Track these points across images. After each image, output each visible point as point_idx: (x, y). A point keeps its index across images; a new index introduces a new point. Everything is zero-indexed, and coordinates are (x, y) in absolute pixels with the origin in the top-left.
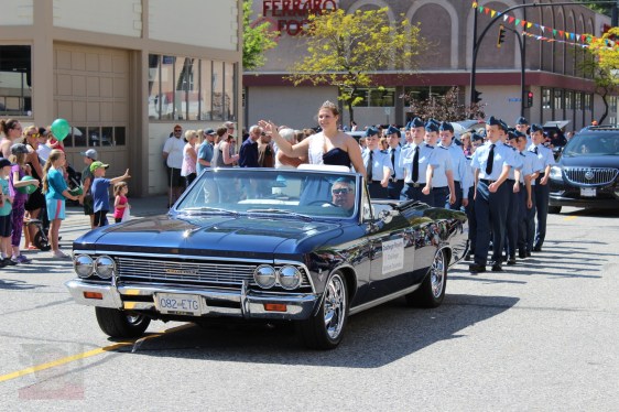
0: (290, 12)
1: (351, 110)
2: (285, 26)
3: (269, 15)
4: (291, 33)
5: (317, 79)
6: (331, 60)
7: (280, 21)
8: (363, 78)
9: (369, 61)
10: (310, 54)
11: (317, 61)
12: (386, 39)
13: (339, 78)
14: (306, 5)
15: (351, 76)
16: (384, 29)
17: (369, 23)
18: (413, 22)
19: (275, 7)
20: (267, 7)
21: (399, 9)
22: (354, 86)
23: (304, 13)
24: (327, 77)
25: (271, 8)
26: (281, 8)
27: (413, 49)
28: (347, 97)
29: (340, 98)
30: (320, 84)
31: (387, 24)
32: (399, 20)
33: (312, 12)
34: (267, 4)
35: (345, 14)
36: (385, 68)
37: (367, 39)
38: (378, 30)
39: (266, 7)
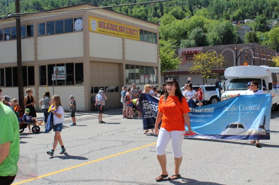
0: (189, 54)
1: (206, 80)
3: (184, 55)
4: (189, 59)
6: (200, 67)
8: (209, 71)
9: (211, 66)
10: (194, 65)
11: (196, 67)
12: (215, 60)
13: (203, 71)
14: (193, 52)
15: (206, 71)
16: (215, 57)
17: (210, 56)
18: (223, 56)
19: (185, 53)
21: (219, 52)
22: (207, 73)
26: (187, 53)
27: (223, 63)
28: (205, 76)
29: (203, 77)
30: (197, 73)
31: (215, 56)
32: (219, 55)
33: (195, 54)
35: (204, 54)
36: (215, 68)
37: (210, 60)
38: (213, 58)
39: (183, 53)
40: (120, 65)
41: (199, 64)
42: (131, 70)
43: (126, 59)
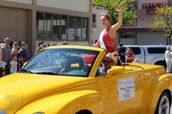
0: (151, 7)
1: (170, 40)
2: (149, 12)
3: (144, 8)
4: (150, 13)
5: (159, 29)
7: (147, 10)
10: (156, 20)
11: (158, 23)
13: (166, 29)
14: (156, 5)
15: (170, 28)
19: (146, 5)
20: (144, 6)
22: (171, 31)
23: (155, 7)
24: (162, 28)
25: (145, 6)
26: (148, 6)
28: (169, 35)
29: (166, 36)
30: (160, 31)
33: (158, 7)
34: (144, 5)
35: (168, 7)
40: (28, 11)
41: (162, 20)
42: (45, 21)
43: (38, 4)
